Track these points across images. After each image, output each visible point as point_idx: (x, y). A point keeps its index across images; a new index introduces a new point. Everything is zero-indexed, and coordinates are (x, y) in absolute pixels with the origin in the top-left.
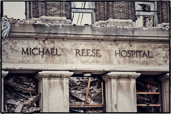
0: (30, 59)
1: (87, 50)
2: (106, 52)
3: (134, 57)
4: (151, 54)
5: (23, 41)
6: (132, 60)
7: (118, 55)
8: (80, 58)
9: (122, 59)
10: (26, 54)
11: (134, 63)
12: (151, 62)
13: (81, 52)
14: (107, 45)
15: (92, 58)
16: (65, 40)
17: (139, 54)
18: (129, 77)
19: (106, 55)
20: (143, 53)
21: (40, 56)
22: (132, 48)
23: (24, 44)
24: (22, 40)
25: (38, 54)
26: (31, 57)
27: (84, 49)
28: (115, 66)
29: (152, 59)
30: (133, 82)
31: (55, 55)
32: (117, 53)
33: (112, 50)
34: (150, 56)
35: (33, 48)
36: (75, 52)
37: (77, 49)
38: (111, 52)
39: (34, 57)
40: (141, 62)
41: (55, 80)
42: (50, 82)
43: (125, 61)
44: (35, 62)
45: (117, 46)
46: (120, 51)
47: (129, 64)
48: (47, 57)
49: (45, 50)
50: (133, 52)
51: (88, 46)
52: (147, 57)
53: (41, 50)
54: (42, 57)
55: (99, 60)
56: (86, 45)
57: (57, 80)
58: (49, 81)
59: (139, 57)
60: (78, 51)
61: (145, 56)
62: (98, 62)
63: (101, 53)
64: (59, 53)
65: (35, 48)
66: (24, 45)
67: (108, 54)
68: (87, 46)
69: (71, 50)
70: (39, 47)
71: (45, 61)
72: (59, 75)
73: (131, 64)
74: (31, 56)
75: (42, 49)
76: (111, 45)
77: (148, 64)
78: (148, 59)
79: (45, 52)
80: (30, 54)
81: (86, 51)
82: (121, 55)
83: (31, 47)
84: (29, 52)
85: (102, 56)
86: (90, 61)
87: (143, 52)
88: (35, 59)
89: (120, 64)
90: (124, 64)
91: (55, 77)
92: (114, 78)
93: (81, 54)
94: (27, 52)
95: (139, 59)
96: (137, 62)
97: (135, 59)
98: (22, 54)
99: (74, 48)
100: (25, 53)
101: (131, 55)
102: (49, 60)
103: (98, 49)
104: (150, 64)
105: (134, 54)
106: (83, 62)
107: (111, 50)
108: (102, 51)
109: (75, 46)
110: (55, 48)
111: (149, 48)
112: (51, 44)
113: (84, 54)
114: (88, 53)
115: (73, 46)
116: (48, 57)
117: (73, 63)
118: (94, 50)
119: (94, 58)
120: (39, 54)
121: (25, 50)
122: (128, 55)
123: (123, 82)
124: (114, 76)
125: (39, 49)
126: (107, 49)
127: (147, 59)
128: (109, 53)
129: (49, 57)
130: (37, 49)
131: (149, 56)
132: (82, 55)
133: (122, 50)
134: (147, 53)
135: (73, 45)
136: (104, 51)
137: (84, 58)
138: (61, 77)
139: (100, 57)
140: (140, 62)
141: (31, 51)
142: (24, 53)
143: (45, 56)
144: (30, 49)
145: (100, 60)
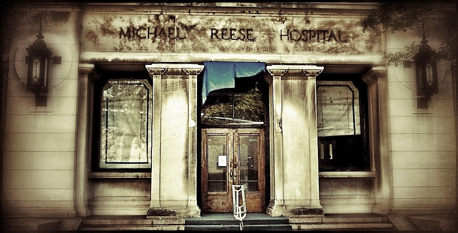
0: (134, 44)
1: (231, 30)
2: (264, 32)
3: (314, 41)
4: (344, 35)
5: (123, 16)
6: (309, 45)
7: (285, 38)
8: (218, 42)
9: (291, 45)
10: (127, 38)
11: (313, 50)
12: (343, 49)
13: (220, 32)
14: (266, 21)
15: (239, 44)
16: (192, 14)
17: (322, 36)
18: (303, 75)
19: (263, 37)
20: (329, 35)
21: (150, 41)
22: (311, 25)
23: (123, 21)
24: (120, 16)
25: (147, 37)
26: (134, 42)
27: (225, 28)
28: (279, 55)
29: (345, 44)
30: (311, 82)
31: (174, 38)
32: (282, 34)
33: (275, 30)
34: (342, 39)
35: (138, 28)
36: (209, 33)
37: (212, 28)
38: (273, 33)
39: (139, 41)
40: (326, 49)
41: (173, 80)
42: (166, 81)
43: (298, 48)
44: (142, 49)
45: (283, 23)
46: (288, 30)
47: (305, 52)
48: (161, 41)
49: (159, 31)
50: (313, 34)
51: (232, 23)
52: (336, 40)
53: (152, 31)
54: (154, 41)
55: (251, 46)
56: (229, 22)
57: (178, 79)
58: (164, 80)
59: (323, 40)
60: (214, 32)
61: (333, 39)
62: (249, 49)
63: (256, 34)
64: (182, 35)
65: (141, 28)
66: (123, 23)
67: (267, 36)
68: (230, 24)
69: (204, 29)
70: (148, 26)
71: (158, 48)
72: (180, 70)
73: (309, 53)
74: (135, 40)
75: (154, 29)
76: (274, 20)
77: (338, 52)
78: (338, 44)
79: (157, 34)
80: (133, 37)
81: (229, 31)
82: (290, 38)
83: (135, 26)
84: (132, 34)
85: (257, 40)
86: (236, 47)
87: (330, 32)
88: (141, 45)
89: (289, 52)
90: (296, 52)
91: (174, 73)
92: (277, 75)
93: (220, 37)
94: (128, 33)
95: (323, 44)
96: (319, 50)
97: (316, 43)
98: (120, 38)
99: (208, 26)
100: (125, 36)
101: (309, 38)
102: (164, 47)
103: (249, 27)
104: (343, 52)
105: (314, 36)
106: (223, 49)
107: (273, 29)
108: (257, 31)
109: (211, 23)
110: (175, 28)
111: (341, 26)
112: (168, 21)
113: (225, 37)
114: (231, 35)
115: (207, 23)
116: (163, 41)
117: (204, 50)
118: (244, 30)
119: (242, 42)
120: (149, 38)
121: (125, 31)
122: (303, 37)
123: (294, 82)
124: (277, 72)
125: (149, 28)
126: (266, 27)
127: (336, 43)
128: (269, 34)
129: (165, 42)
130: (146, 29)
131: (340, 39)
132: (223, 38)
133: (292, 29)
134: (335, 33)
135: (206, 21)
136: (260, 32)
137: (225, 43)
138: (184, 74)
139: (253, 41)
140: (324, 48)
141: (135, 32)
142: (122, 37)
143: (158, 40)
144: (134, 28)
145: (254, 45)
